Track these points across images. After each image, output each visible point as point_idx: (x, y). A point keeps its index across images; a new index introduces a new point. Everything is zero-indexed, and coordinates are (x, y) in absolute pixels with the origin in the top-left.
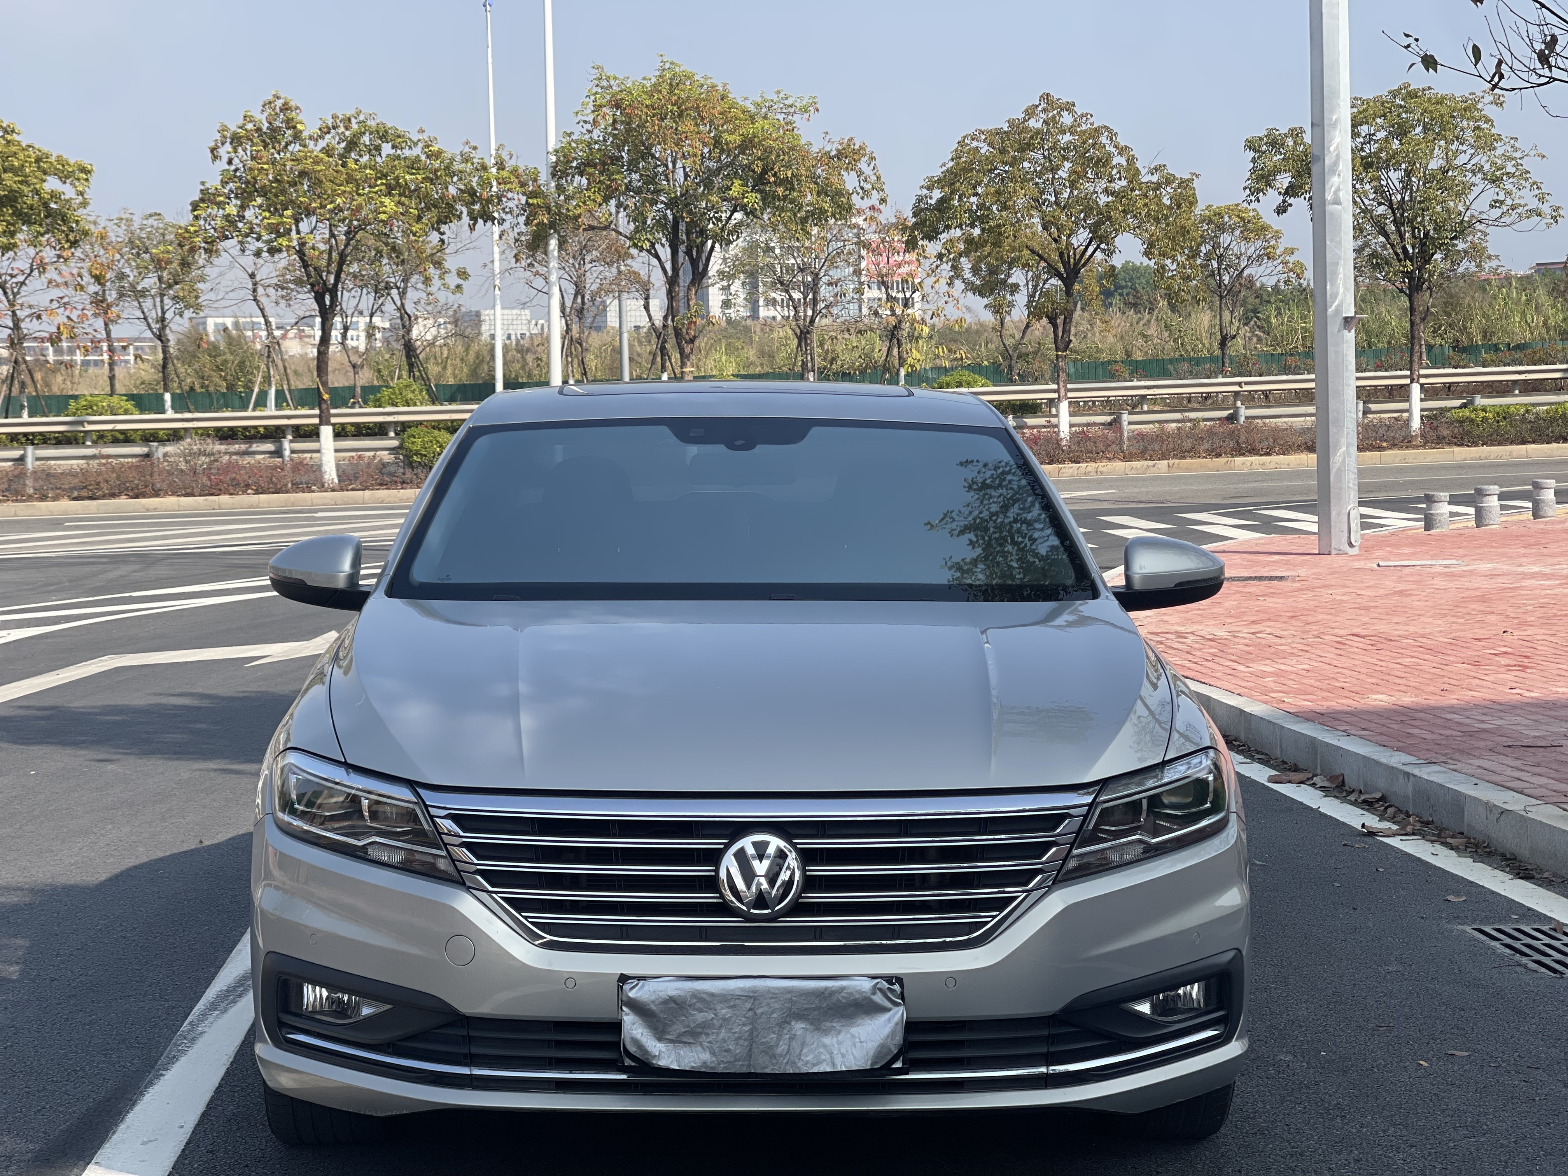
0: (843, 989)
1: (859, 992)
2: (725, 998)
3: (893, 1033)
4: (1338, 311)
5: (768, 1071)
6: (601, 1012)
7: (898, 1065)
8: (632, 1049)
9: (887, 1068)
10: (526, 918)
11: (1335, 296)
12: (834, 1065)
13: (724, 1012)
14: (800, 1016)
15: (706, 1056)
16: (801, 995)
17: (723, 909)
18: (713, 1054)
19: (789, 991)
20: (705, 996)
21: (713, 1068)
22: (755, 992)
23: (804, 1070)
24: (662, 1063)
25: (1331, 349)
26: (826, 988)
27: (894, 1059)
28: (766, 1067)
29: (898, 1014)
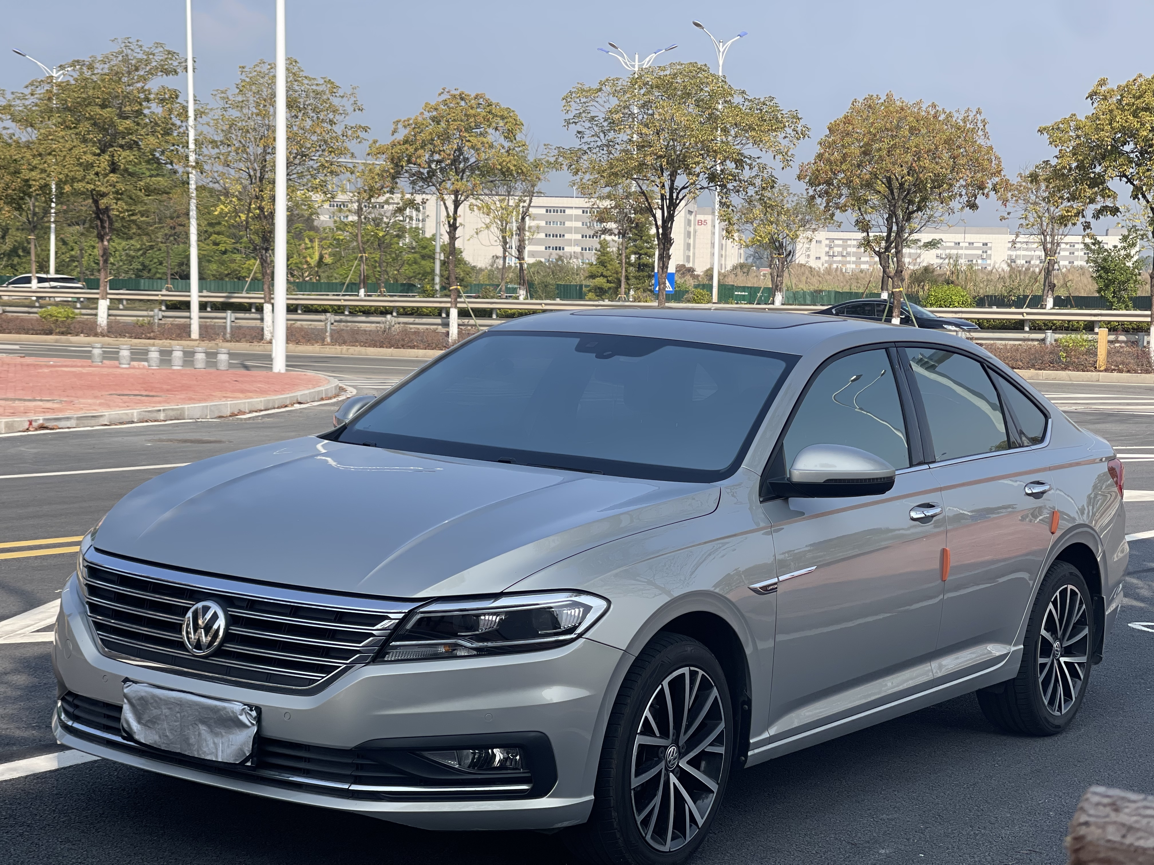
0: (224, 708)
1: (233, 712)
2: (167, 702)
3: (247, 743)
5: (186, 753)
6: (114, 699)
7: (249, 764)
8: (125, 726)
9: (243, 764)
10: (98, 634)
12: (217, 757)
13: (166, 711)
14: (203, 722)
15: (157, 738)
16: (203, 708)
17: (180, 645)
18: (160, 737)
20: (157, 699)
21: (160, 746)
22: (181, 701)
23: (203, 756)
24: (138, 737)
26: (216, 706)
27: (247, 760)
28: (185, 751)
29: (253, 731)
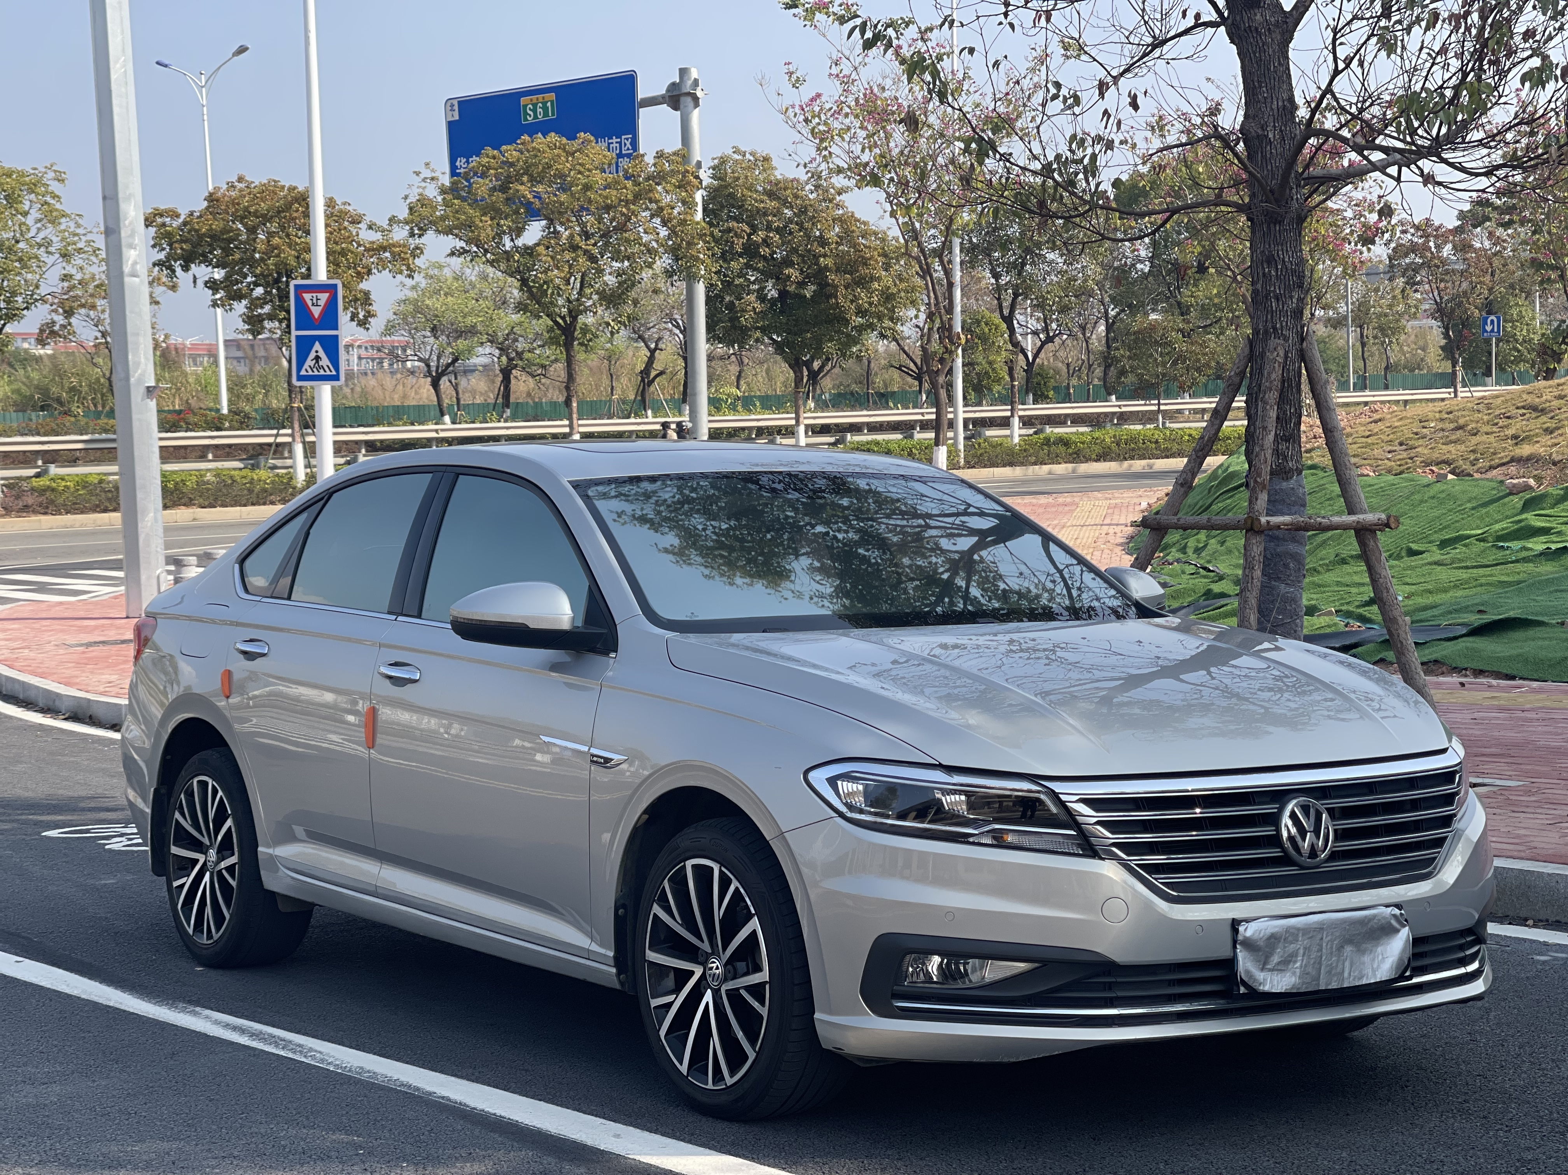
0: (1375, 916)
1: (1382, 918)
3: (1404, 950)
4: (140, 381)
5: (1331, 987)
6: (1223, 952)
7: (1408, 974)
8: (1245, 980)
9: (1402, 977)
10: (1156, 879)
11: (138, 364)
13: (1305, 941)
14: (1349, 941)
15: (1294, 980)
17: (1285, 860)
18: (1296, 978)
19: (1344, 921)
20: (1292, 931)
21: (1297, 989)
22: (1323, 924)
24: (1267, 988)
25: (135, 416)
26: (1365, 917)
27: (1405, 971)
28: (1330, 984)
29: (1405, 933)
